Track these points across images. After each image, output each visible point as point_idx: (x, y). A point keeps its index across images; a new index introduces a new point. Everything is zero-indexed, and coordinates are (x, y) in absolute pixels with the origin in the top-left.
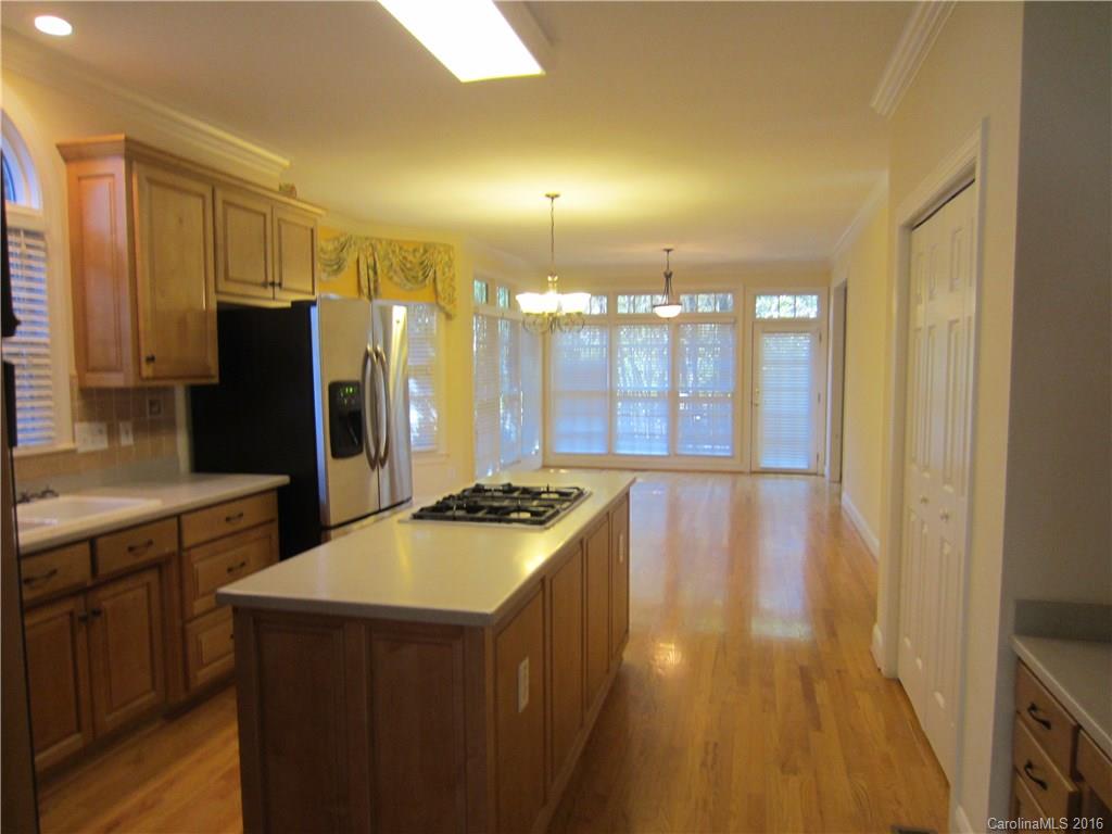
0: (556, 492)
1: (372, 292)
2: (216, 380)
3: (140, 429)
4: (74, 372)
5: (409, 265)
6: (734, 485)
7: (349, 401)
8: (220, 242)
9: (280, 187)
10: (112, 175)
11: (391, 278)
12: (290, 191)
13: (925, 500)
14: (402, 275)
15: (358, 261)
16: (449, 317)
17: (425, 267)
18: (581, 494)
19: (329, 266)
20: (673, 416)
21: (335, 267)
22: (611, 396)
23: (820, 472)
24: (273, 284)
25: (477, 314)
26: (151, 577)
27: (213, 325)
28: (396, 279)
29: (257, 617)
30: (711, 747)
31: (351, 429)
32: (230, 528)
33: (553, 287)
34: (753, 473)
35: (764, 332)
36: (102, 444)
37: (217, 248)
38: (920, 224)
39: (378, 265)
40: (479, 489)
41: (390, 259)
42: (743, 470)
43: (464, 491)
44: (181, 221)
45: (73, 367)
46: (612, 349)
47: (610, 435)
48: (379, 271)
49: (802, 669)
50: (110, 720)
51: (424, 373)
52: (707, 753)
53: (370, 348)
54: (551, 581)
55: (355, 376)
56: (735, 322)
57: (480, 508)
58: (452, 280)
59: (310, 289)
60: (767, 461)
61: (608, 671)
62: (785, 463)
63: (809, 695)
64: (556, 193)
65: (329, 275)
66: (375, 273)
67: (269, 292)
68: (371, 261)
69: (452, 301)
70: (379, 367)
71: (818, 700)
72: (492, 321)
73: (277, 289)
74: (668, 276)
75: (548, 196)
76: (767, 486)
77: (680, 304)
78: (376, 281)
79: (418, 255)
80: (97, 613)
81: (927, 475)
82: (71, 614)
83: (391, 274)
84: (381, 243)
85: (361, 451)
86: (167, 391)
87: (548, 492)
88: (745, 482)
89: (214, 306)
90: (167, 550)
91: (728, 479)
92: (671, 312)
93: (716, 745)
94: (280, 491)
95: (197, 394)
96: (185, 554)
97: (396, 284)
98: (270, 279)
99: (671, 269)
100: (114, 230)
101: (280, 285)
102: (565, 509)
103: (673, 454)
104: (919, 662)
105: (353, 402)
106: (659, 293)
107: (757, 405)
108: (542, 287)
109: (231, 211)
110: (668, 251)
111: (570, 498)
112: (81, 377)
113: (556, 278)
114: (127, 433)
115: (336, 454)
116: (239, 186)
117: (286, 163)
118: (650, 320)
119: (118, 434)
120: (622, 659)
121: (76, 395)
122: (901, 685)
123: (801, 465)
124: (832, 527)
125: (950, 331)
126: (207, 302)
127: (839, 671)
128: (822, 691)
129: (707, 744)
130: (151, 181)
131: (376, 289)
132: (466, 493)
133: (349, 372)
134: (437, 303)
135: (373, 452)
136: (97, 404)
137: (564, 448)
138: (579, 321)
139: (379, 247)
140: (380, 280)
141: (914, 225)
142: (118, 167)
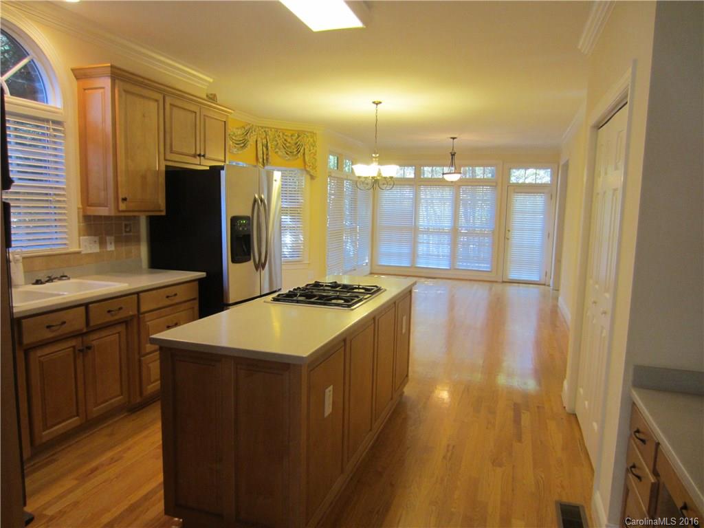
0: (363, 288)
1: (265, 161)
2: (164, 213)
3: (119, 241)
4: (80, 206)
5: (288, 145)
6: (491, 289)
7: (243, 229)
8: (168, 130)
9: (207, 96)
10: (103, 88)
11: (277, 152)
12: (212, 98)
13: (595, 302)
14: (284, 150)
15: (257, 141)
16: (312, 177)
17: (298, 146)
18: (379, 290)
19: (238, 144)
20: (454, 244)
21: (242, 145)
22: (415, 230)
23: (547, 284)
24: (200, 155)
25: (330, 176)
26: (121, 328)
27: (162, 180)
28: (280, 153)
29: (174, 354)
30: (451, 448)
31: (244, 246)
32: (168, 302)
33: (376, 161)
34: (503, 282)
35: (515, 192)
36: (96, 249)
37: (166, 134)
38: (603, 125)
39: (269, 144)
40: (317, 285)
41: (276, 141)
42: (497, 280)
43: (307, 285)
44: (144, 116)
45: (80, 203)
46: (416, 202)
47: (414, 255)
48: (269, 148)
49: (515, 404)
50: (96, 411)
51: (294, 212)
52: (448, 451)
53: (257, 196)
54: (351, 342)
55: (248, 213)
56: (495, 186)
57: (315, 296)
58: (315, 155)
59: (223, 159)
60: (513, 275)
61: (392, 399)
62: (525, 277)
63: (517, 420)
64: (379, 100)
65: (238, 149)
66: (267, 149)
67: (197, 160)
68: (264, 141)
69: (314, 168)
70: (262, 208)
71: (523, 424)
72: (340, 181)
73: (202, 158)
74: (453, 155)
75: (374, 103)
76: (512, 290)
77: (460, 173)
78: (267, 154)
79: (294, 138)
80: (89, 348)
81: (597, 286)
82: (74, 347)
83: (277, 150)
84: (271, 130)
85: (249, 260)
86: (135, 219)
87: (359, 288)
88: (498, 288)
89: (163, 169)
90: (131, 313)
91: (487, 285)
92: (455, 178)
93: (454, 447)
94: (200, 280)
95: (154, 222)
96: (141, 316)
97: (279, 156)
98: (198, 153)
99: (455, 150)
100: (104, 121)
101: (204, 156)
102: (366, 299)
103: (453, 268)
104: (586, 403)
105: (246, 229)
106: (446, 166)
107: (508, 239)
108: (368, 161)
109: (175, 110)
110: (454, 138)
111: (372, 291)
112: (84, 210)
113: (378, 155)
114: (111, 243)
115: (234, 261)
116: (181, 95)
117: (211, 80)
118: (441, 183)
119: (106, 243)
120: (403, 393)
121: (81, 220)
122: (576, 417)
123: (535, 278)
124: (550, 318)
125: (613, 195)
126: (159, 166)
127: (538, 407)
128: (526, 418)
129: (448, 446)
130: (127, 92)
131: (267, 159)
132: (308, 287)
133: (244, 210)
134: (305, 168)
135: (257, 260)
136: (94, 225)
137: (384, 261)
138: (392, 182)
139: (270, 133)
140: (270, 154)
141: (599, 126)
142: (106, 82)
